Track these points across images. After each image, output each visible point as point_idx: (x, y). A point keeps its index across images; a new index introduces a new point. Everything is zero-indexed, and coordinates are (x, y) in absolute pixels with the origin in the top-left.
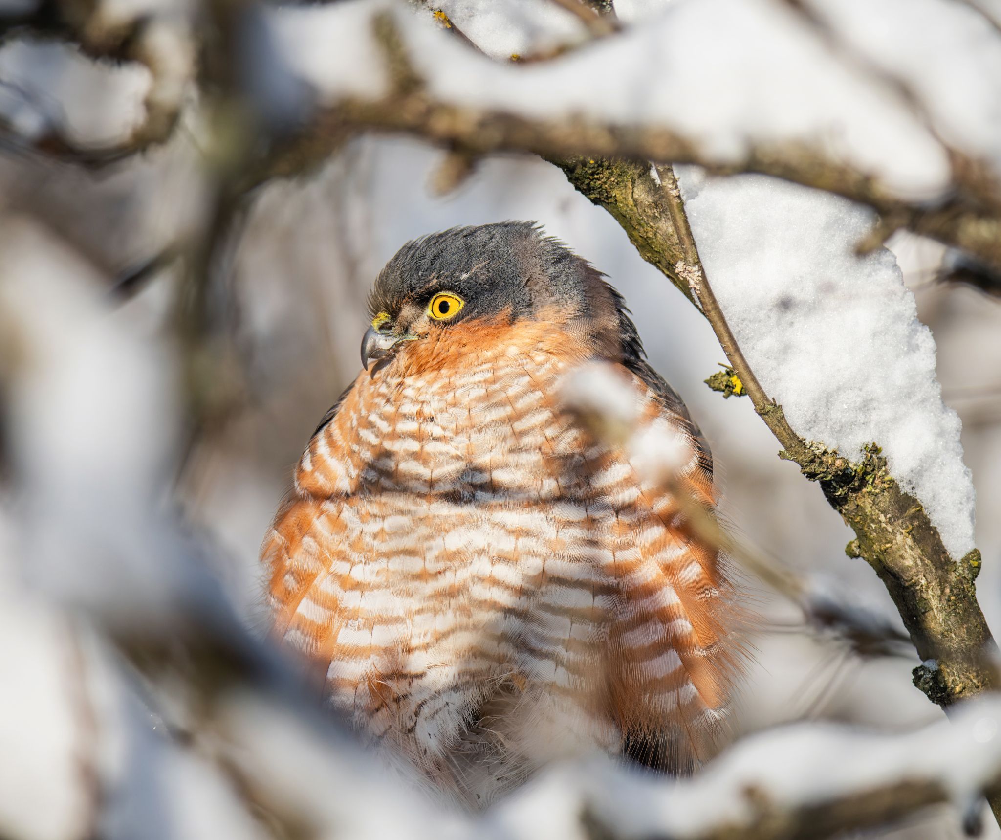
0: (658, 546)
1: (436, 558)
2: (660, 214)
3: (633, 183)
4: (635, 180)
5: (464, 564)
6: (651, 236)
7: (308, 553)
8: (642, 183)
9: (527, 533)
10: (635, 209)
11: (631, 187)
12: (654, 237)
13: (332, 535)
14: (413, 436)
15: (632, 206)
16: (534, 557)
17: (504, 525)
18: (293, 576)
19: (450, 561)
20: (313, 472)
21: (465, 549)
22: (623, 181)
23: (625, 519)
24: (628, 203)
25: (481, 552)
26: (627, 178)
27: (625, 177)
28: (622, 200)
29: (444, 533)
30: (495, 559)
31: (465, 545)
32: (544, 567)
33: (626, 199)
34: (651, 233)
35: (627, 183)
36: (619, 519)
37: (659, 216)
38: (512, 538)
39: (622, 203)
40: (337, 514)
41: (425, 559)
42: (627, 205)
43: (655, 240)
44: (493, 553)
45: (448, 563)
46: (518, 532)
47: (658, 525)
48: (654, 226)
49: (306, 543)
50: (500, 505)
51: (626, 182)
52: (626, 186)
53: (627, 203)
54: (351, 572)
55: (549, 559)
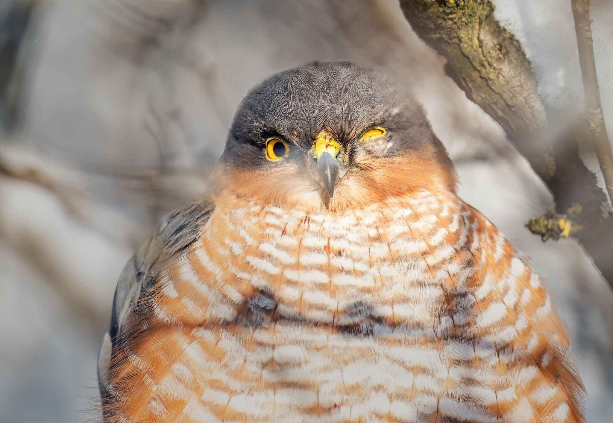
0: (532, 386)
1: (332, 391)
2: (504, 57)
3: (480, 23)
4: (482, 21)
5: (362, 399)
6: (492, 77)
7: (180, 380)
8: (487, 25)
9: (424, 371)
10: (480, 50)
11: (478, 28)
12: (496, 79)
13: (207, 362)
14: (321, 268)
15: (477, 47)
16: (430, 395)
17: (403, 362)
18: (161, 402)
19: (348, 394)
20: (179, 299)
21: (364, 384)
22: (471, 22)
23: (505, 359)
24: (473, 44)
25: (379, 388)
26: (476, 19)
27: (474, 18)
28: (467, 40)
29: (342, 365)
30: (394, 396)
31: (364, 380)
32: (438, 405)
33: (471, 39)
34: (493, 74)
35: (474, 24)
36: (500, 359)
37: (503, 58)
38: (411, 375)
39: (466, 43)
40: (216, 342)
41: (318, 392)
42: (472, 46)
43: (496, 82)
44: (392, 390)
45: (345, 397)
46: (416, 369)
47: (532, 365)
48: (497, 67)
49: (178, 370)
50: (400, 341)
51: (474, 22)
52: (473, 27)
53: (471, 44)
54: (230, 402)
55: (442, 398)
